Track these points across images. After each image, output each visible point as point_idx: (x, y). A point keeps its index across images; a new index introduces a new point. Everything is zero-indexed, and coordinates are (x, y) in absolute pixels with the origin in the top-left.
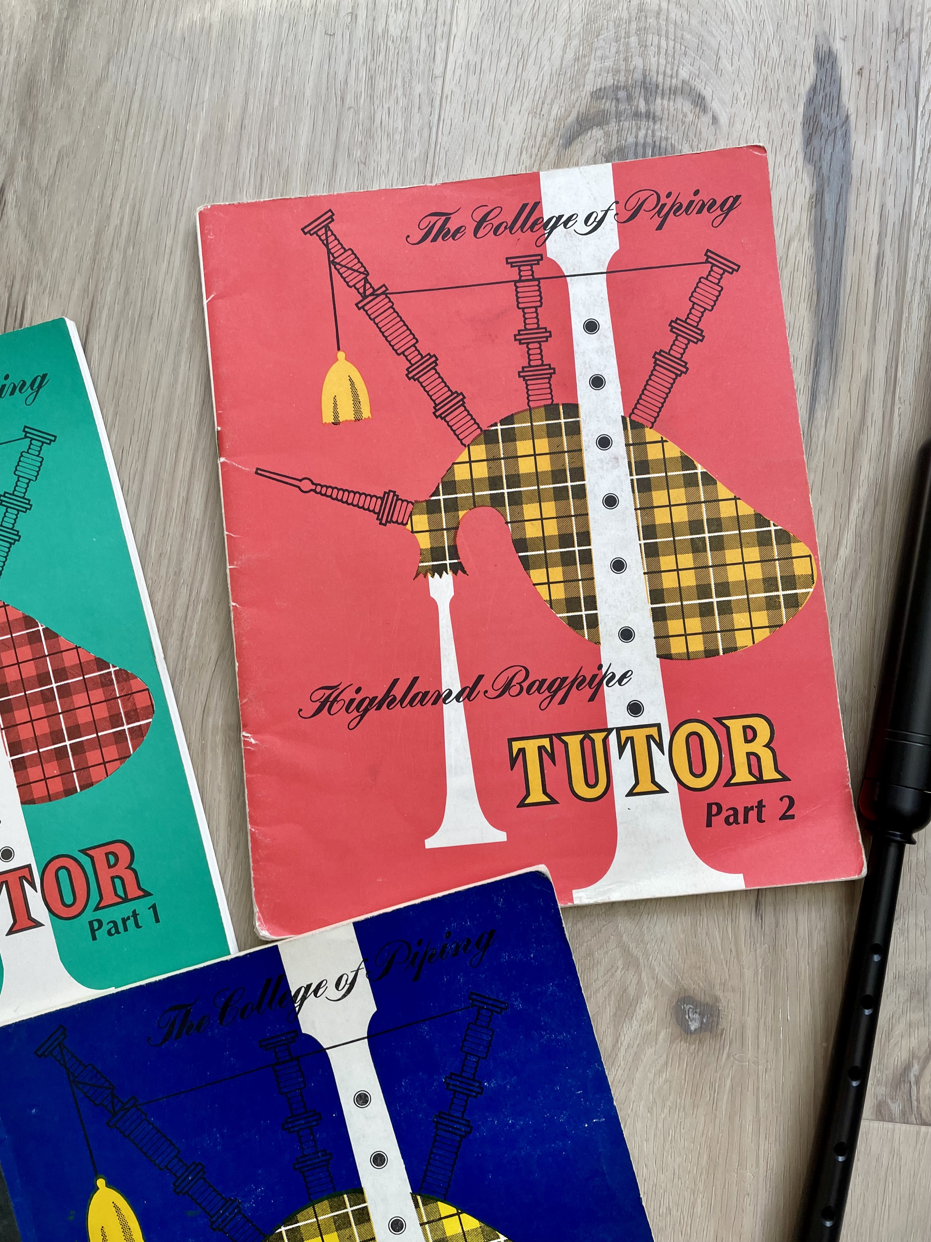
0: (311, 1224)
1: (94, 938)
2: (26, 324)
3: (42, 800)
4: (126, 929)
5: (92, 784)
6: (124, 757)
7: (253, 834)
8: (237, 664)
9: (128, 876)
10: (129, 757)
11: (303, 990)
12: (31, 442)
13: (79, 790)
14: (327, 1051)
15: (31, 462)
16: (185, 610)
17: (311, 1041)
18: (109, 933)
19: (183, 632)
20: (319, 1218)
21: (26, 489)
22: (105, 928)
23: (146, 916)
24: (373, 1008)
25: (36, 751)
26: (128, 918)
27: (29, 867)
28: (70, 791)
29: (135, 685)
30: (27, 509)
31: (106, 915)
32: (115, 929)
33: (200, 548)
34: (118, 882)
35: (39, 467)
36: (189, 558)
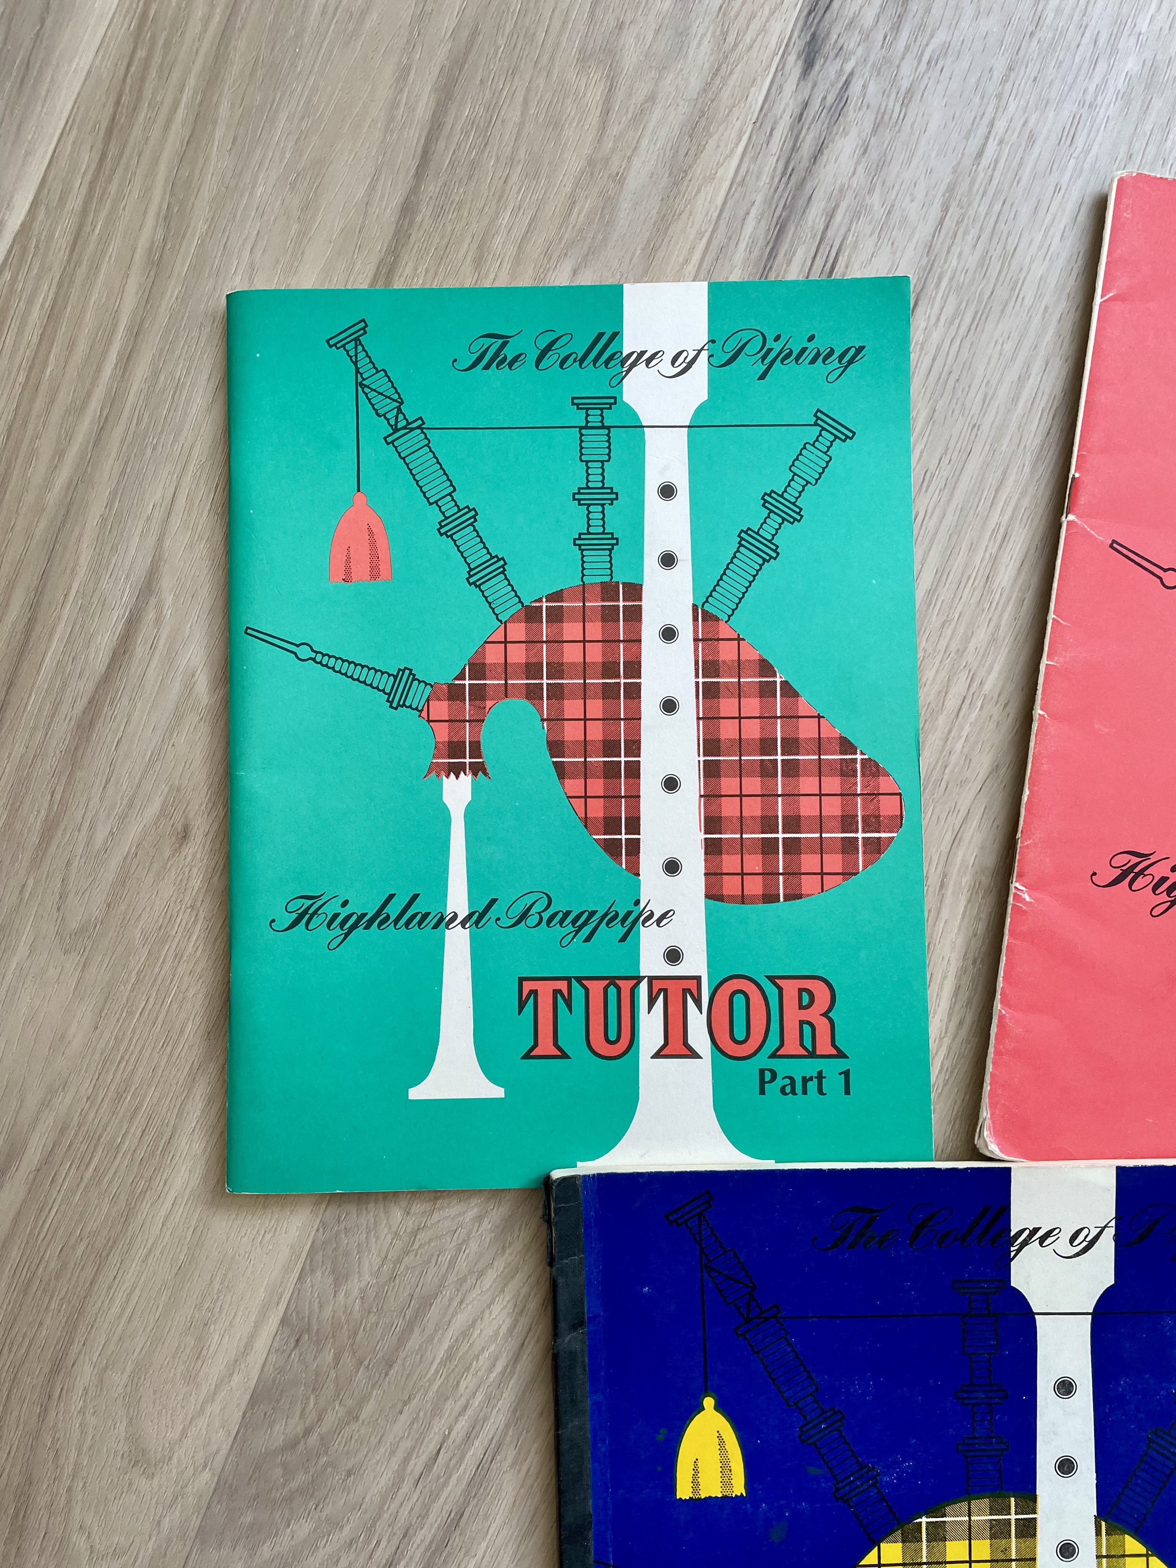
0: (961, 1522)
1: (762, 1092)
2: (837, 275)
3: (732, 899)
4: (805, 1092)
5: (800, 897)
6: (849, 873)
7: (1001, 1017)
8: (1027, 792)
9: (822, 1026)
10: (855, 874)
11: (1027, 1232)
12: (821, 431)
13: (782, 899)
14: (1036, 1316)
15: (814, 458)
16: (959, 702)
17: (1019, 1300)
18: (783, 1090)
19: (950, 731)
20: (973, 1518)
21: (800, 493)
22: (779, 1082)
23: (833, 1083)
24: (1109, 1280)
25: (738, 836)
26: (811, 1079)
27: (698, 979)
28: (770, 898)
29: (884, 785)
30: (795, 519)
31: (783, 1067)
32: (790, 1088)
33: (998, 627)
34: (807, 1029)
35: (824, 469)
36: (981, 637)
